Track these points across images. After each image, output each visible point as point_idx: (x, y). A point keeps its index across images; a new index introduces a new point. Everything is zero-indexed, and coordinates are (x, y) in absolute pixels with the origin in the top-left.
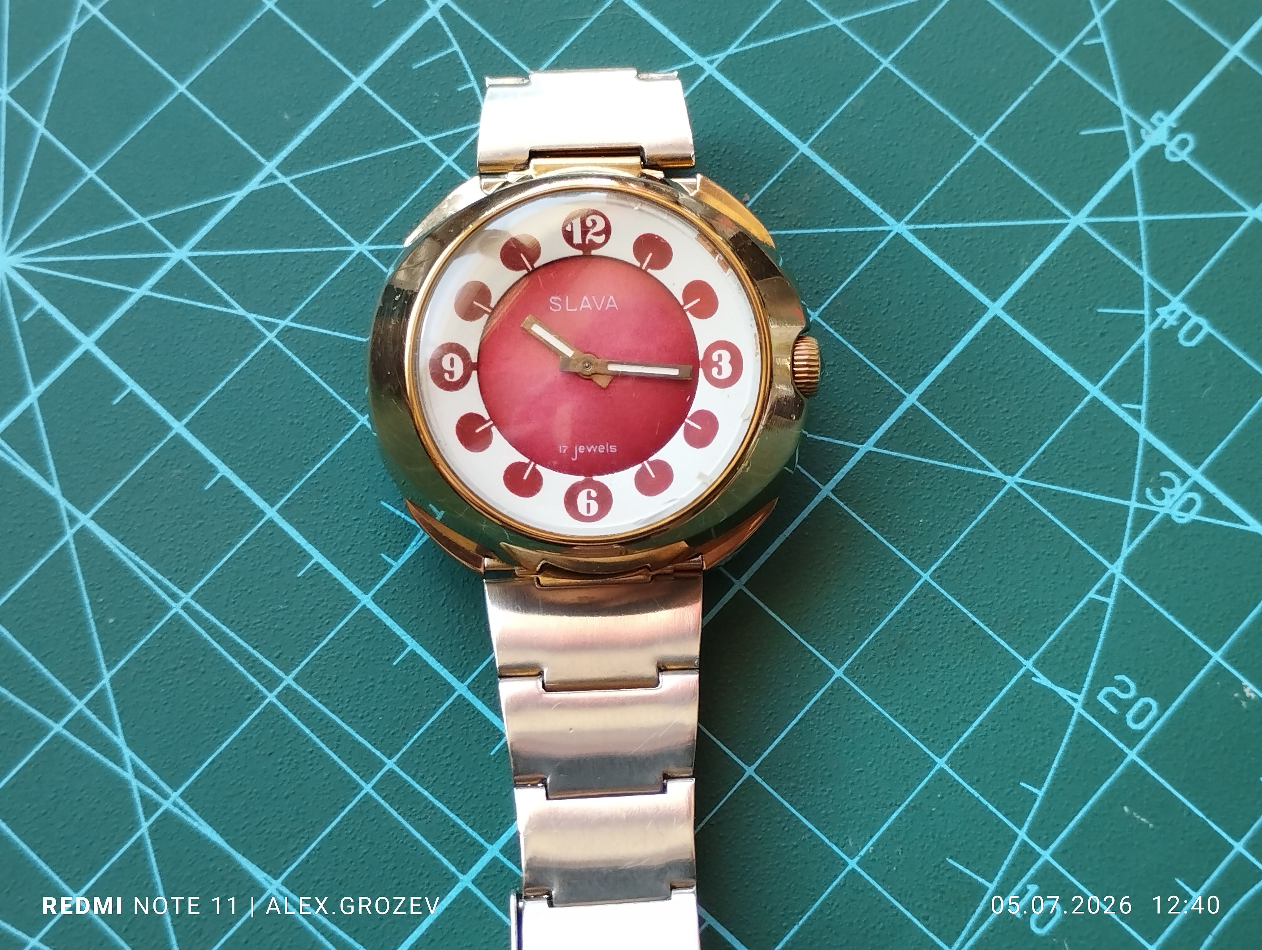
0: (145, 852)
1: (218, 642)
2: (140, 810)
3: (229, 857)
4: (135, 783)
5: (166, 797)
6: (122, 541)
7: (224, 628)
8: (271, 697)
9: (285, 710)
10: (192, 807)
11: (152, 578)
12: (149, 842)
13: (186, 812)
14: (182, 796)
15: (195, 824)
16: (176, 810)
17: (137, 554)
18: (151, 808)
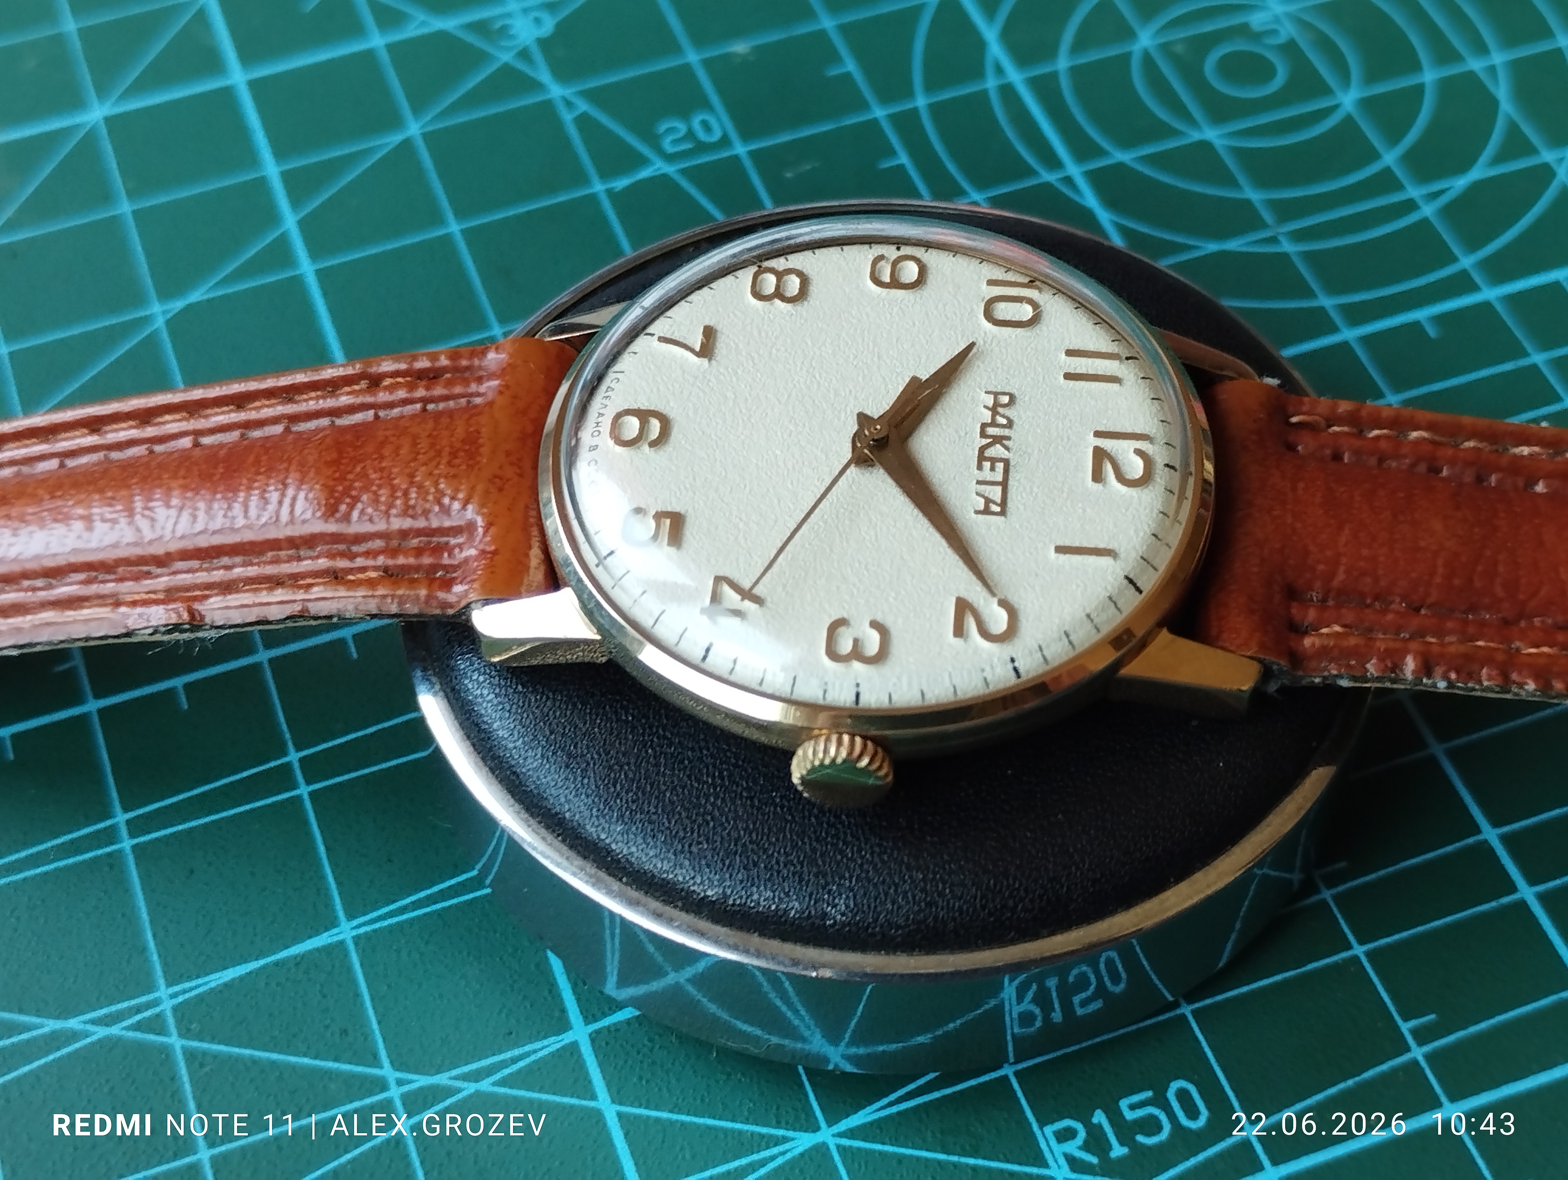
0: (205, 1053)
2: (151, 1037)
3: (277, 964)
4: (115, 1030)
5: (156, 1003)
8: (127, 844)
10: (190, 978)
12: (195, 1044)
13: (191, 989)
14: (169, 985)
15: (213, 985)
16: (181, 999)
18: (156, 1025)
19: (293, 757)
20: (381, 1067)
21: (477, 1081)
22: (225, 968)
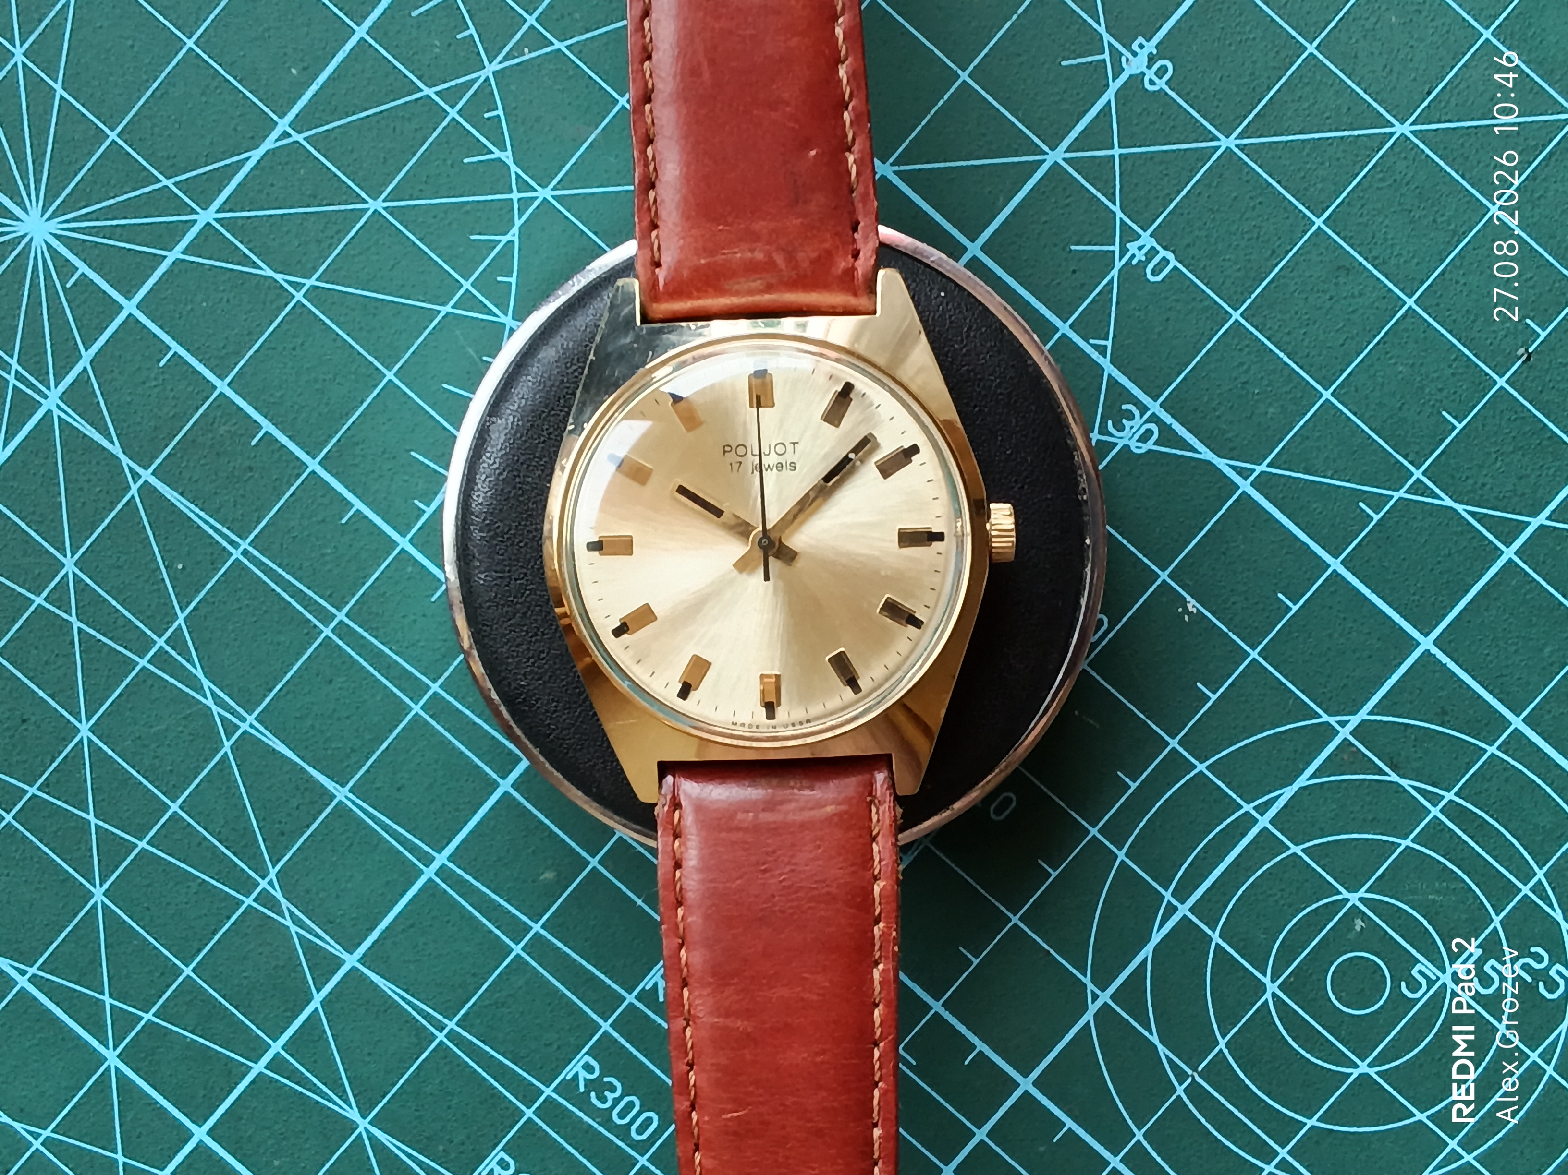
0: (229, 767)
1: (276, 583)
2: (222, 731)
3: (302, 768)
4: (215, 709)
5: (244, 720)
6: (182, 494)
7: (280, 571)
8: (327, 632)
9: (341, 643)
10: (266, 728)
11: (212, 527)
12: (232, 758)
13: (261, 733)
14: (256, 719)
15: (270, 743)
16: (252, 731)
17: (196, 505)
18: (231, 729)
19: (435, 687)
20: (274, 867)
21: (294, 923)
22: (283, 742)
